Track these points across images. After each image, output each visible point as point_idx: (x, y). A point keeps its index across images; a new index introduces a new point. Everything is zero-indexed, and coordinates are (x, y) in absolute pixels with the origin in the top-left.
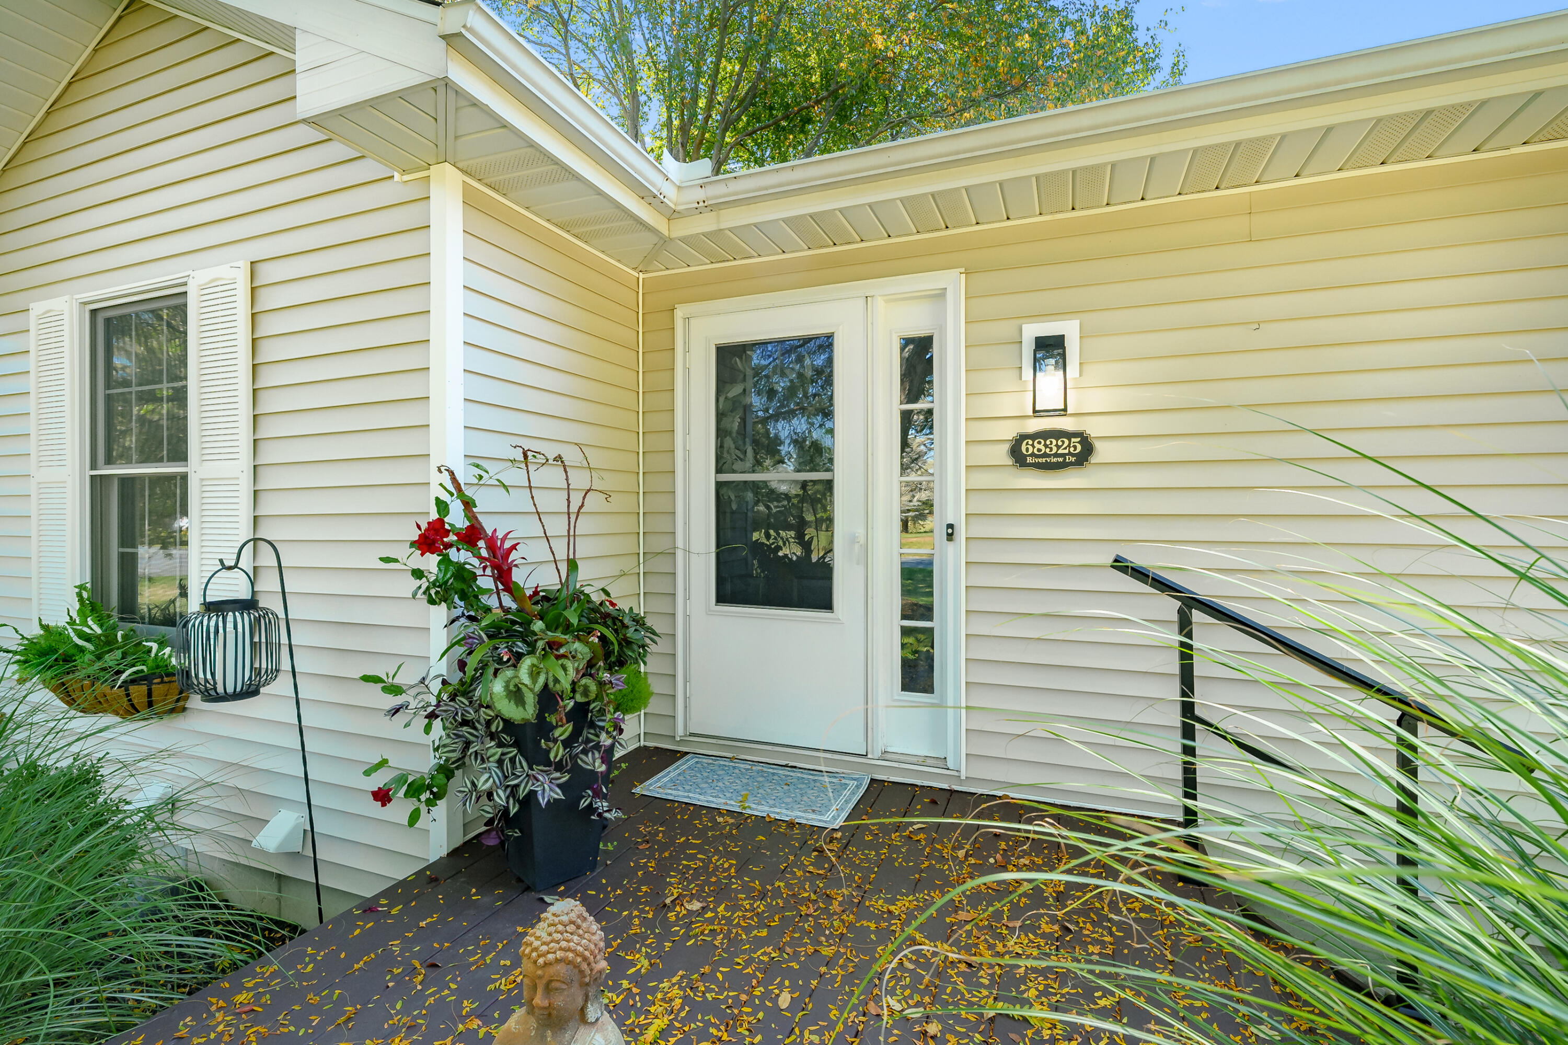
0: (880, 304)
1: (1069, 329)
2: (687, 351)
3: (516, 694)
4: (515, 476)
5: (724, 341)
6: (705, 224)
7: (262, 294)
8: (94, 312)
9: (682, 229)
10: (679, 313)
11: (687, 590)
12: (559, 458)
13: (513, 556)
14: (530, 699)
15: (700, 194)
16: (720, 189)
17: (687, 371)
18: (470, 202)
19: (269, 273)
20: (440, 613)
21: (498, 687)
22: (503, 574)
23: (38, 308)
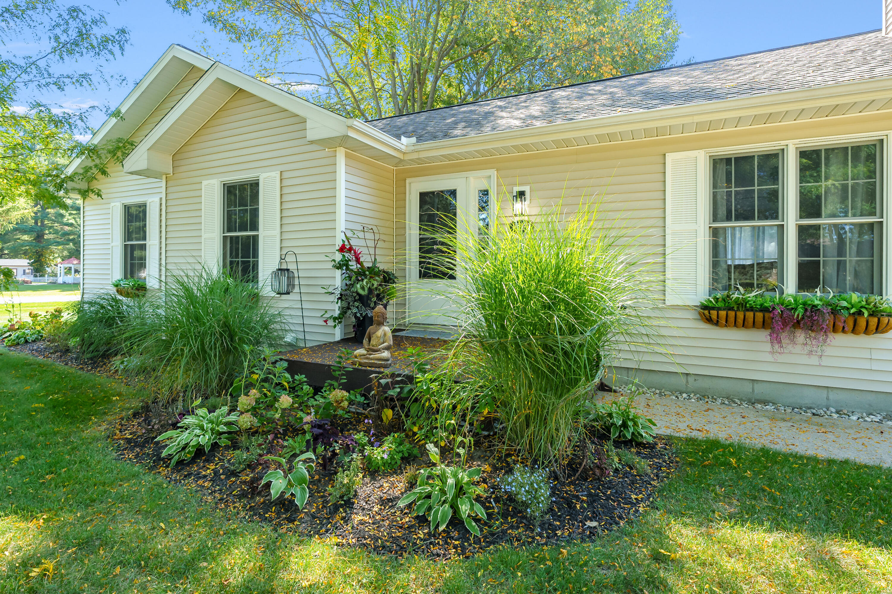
0: (472, 180)
1: (526, 189)
2: (410, 194)
3: (363, 288)
4: (361, 235)
5: (421, 191)
6: (415, 156)
7: (283, 181)
8: (224, 184)
9: (407, 157)
10: (408, 181)
11: (410, 274)
12: (372, 229)
13: (360, 255)
14: (366, 289)
15: (413, 148)
16: (419, 147)
17: (410, 201)
18: (347, 156)
19: (285, 175)
20: (338, 272)
21: (358, 286)
22: (358, 260)
23: (205, 183)
